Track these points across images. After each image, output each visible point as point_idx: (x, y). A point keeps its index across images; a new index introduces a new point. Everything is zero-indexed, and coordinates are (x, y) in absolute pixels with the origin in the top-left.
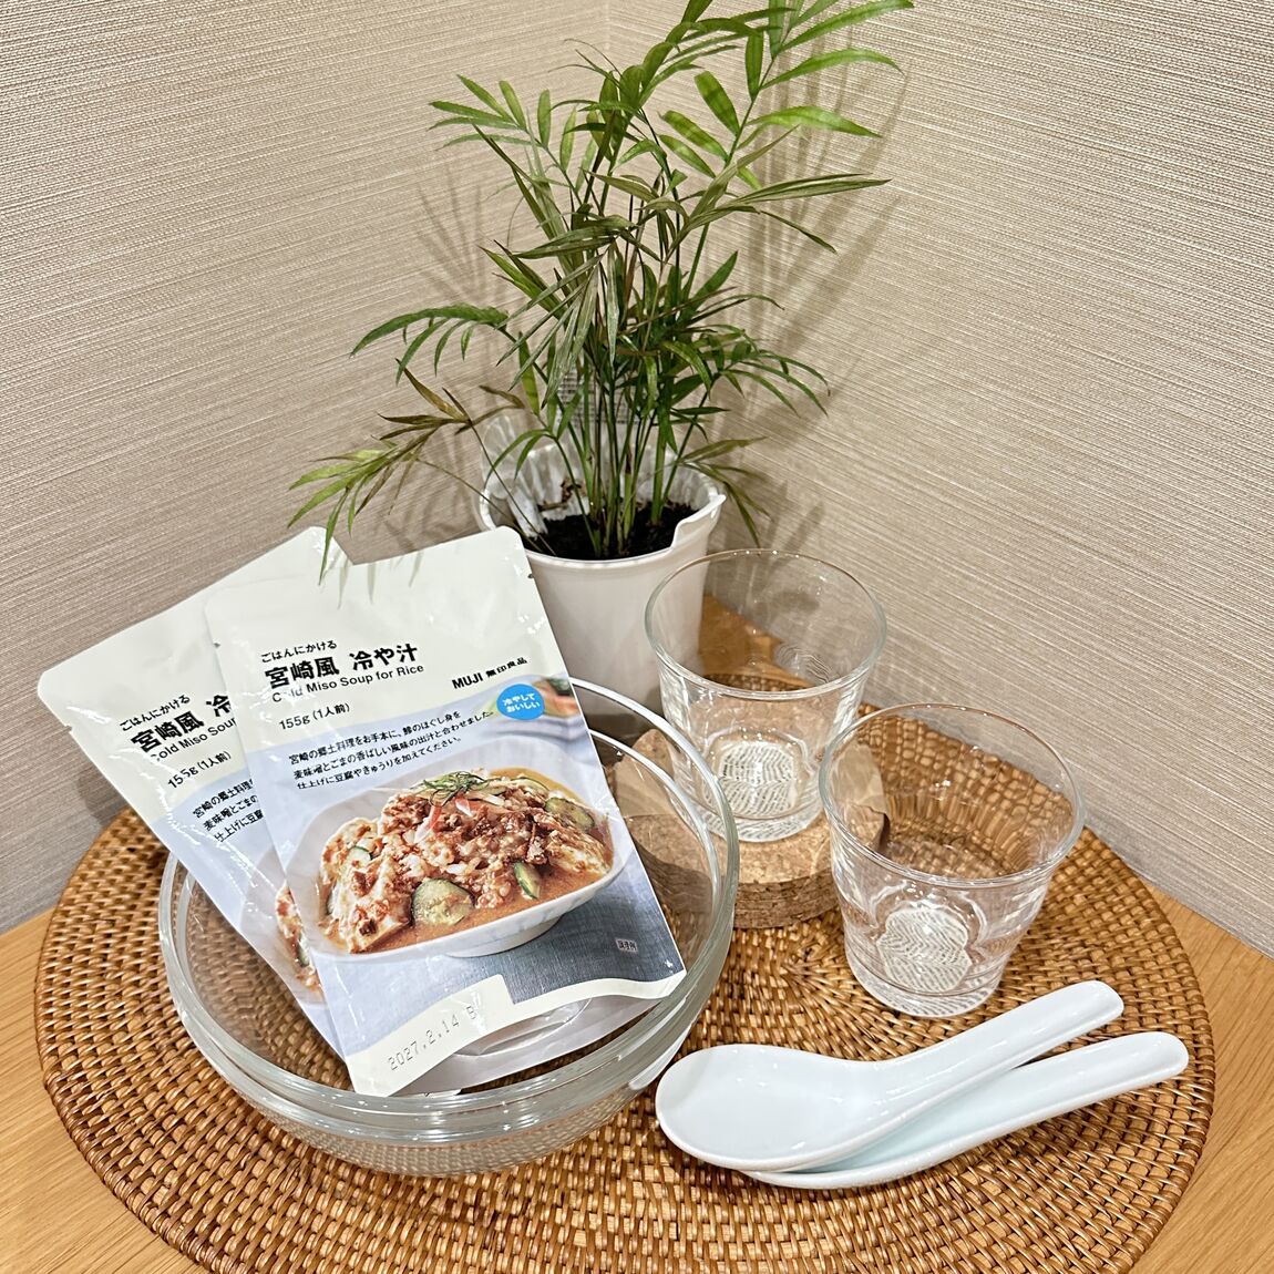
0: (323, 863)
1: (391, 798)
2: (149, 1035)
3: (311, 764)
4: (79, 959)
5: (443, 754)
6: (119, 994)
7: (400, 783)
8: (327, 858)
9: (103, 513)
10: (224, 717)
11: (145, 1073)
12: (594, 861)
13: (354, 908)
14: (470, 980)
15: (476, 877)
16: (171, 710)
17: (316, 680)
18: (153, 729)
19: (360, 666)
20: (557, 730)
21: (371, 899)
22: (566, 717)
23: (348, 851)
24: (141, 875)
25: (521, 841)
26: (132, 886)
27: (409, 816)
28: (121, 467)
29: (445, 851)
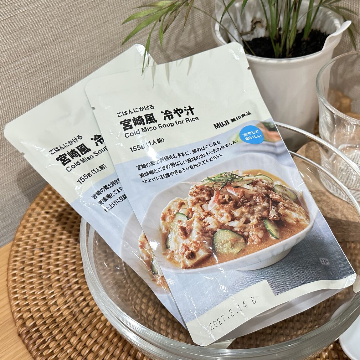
0: (161, 222)
1: (192, 187)
2: (69, 306)
3: (147, 170)
4: (28, 268)
5: (215, 163)
6: (51, 286)
7: (195, 179)
8: (164, 219)
9: (24, 40)
10: (101, 146)
11: (69, 326)
12: (302, 217)
13: (181, 245)
14: (250, 284)
15: (245, 228)
16: (73, 143)
17: (146, 126)
18: (66, 153)
19: (167, 118)
20: (271, 149)
21: (191, 241)
22: (274, 142)
23: (175, 215)
24: (54, 225)
25: (265, 208)
26: (50, 231)
27: (203, 196)
28: (33, 15)
29: (226, 214)
